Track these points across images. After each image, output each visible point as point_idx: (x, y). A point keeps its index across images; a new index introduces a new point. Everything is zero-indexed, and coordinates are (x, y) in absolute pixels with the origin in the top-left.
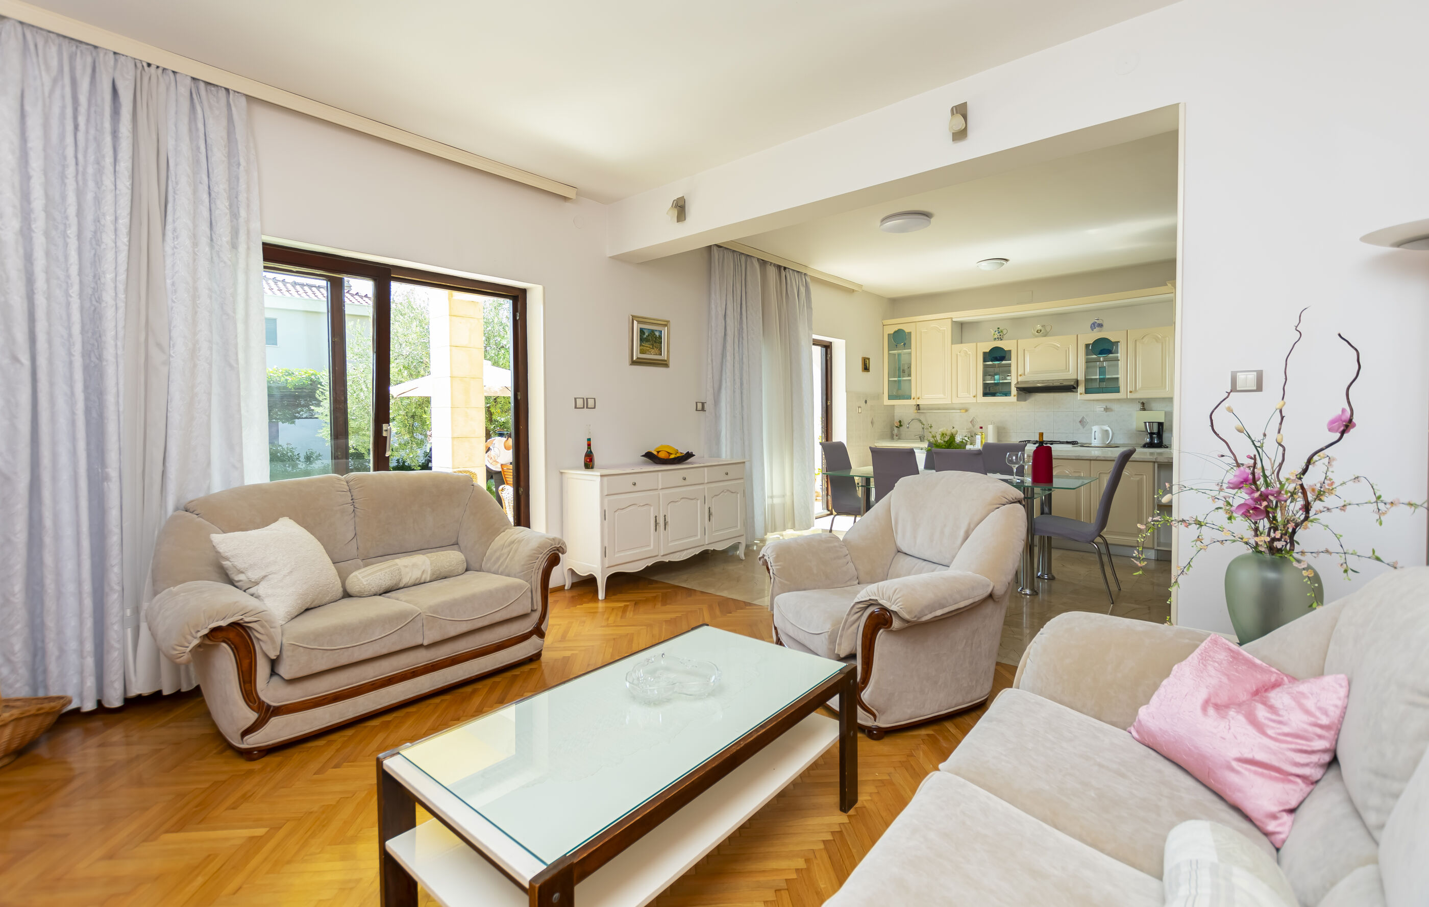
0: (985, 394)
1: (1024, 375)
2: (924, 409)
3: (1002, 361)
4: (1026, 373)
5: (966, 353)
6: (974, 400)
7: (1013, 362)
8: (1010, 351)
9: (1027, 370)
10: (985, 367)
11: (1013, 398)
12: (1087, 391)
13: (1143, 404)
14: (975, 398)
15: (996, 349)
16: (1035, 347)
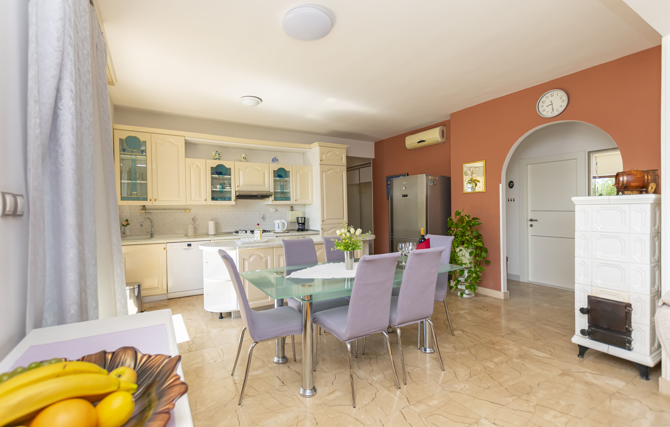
0: (213, 199)
1: (239, 186)
2: (150, 209)
3: (225, 175)
4: (241, 185)
5: (197, 166)
6: (204, 203)
7: (232, 177)
8: (230, 169)
9: (241, 183)
10: (213, 179)
11: (233, 202)
12: (275, 199)
13: (292, 207)
14: (206, 201)
15: (219, 166)
16: (246, 168)
